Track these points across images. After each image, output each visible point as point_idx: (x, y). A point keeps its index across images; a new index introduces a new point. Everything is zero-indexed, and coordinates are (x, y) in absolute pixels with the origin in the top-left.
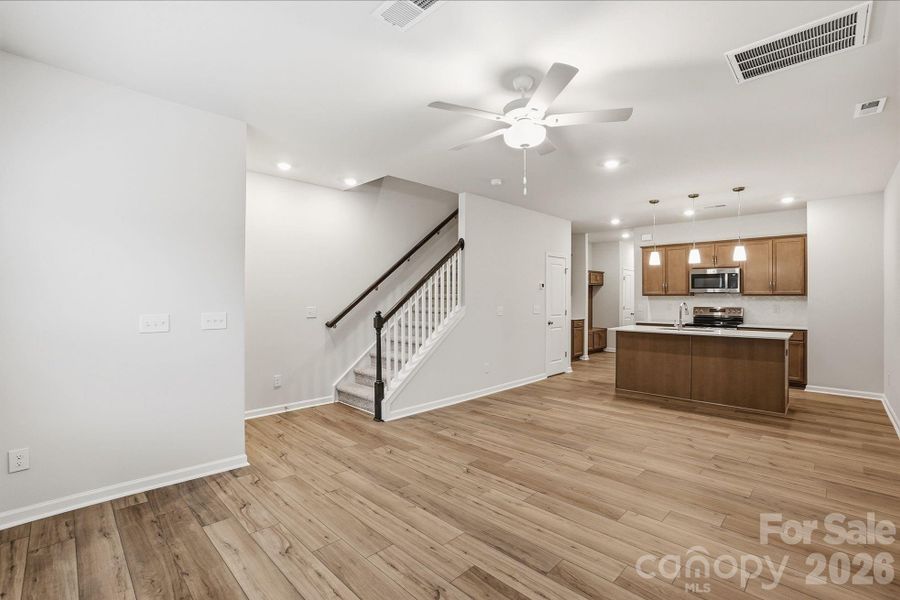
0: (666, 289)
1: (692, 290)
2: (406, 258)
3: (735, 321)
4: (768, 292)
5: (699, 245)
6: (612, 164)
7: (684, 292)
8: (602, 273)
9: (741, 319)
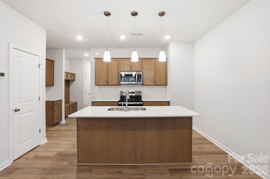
0: (107, 82)
1: (121, 83)
4: (153, 84)
7: (117, 84)
8: (75, 74)
9: (140, 97)
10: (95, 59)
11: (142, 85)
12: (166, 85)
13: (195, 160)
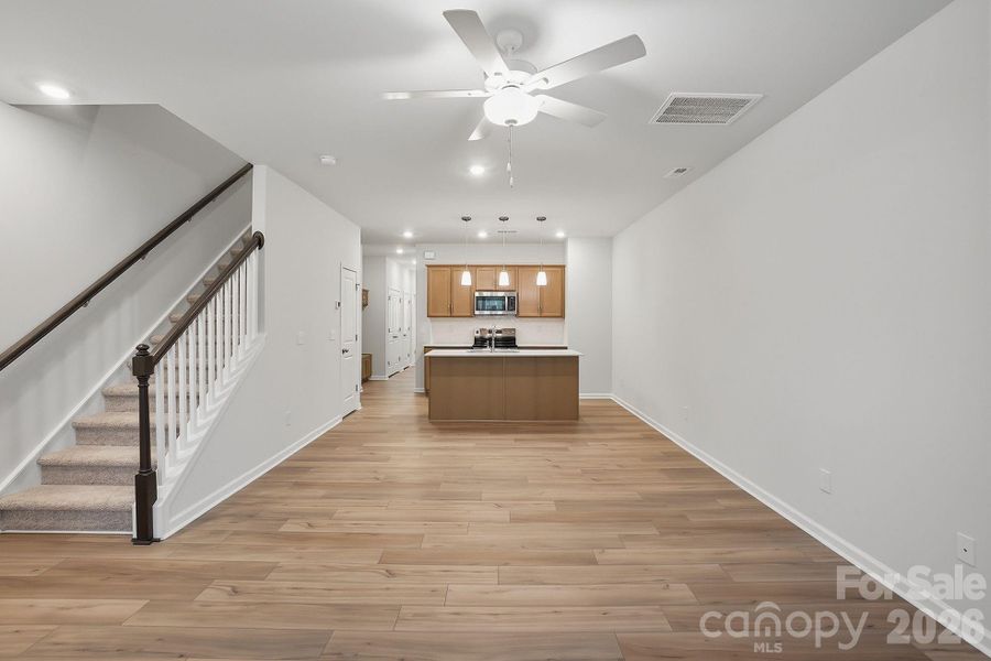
1: (477, 312)
2: (141, 253)
3: (509, 342)
4: (537, 314)
5: (508, 267)
6: (478, 170)
7: (468, 314)
8: (367, 291)
9: (514, 339)
10: (428, 266)
11: (517, 316)
12: (562, 316)
13: (585, 419)
